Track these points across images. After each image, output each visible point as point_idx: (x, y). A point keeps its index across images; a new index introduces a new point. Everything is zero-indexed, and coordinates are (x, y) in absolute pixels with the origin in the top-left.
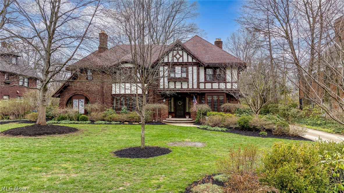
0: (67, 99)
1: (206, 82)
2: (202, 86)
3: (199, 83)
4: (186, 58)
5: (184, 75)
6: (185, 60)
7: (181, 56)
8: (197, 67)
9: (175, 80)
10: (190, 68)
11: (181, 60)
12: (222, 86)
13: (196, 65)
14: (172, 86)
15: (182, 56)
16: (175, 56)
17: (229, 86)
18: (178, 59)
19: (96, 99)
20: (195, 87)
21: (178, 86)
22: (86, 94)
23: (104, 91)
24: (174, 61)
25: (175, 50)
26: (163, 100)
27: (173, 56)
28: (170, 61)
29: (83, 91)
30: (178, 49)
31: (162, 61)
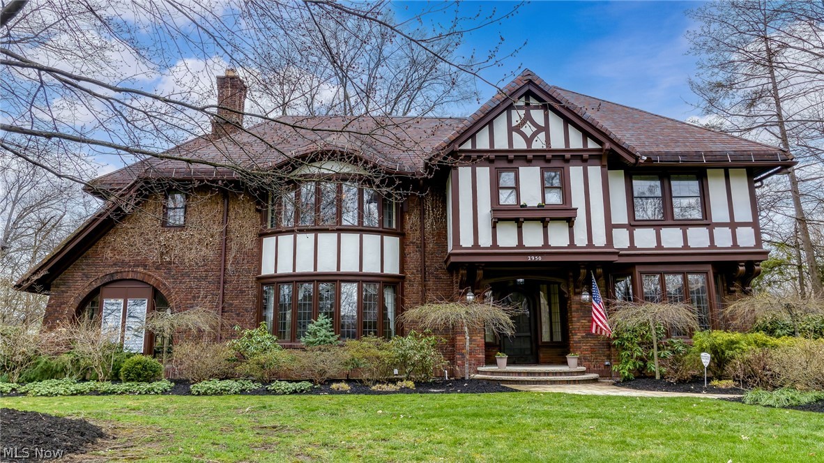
0: (81, 299)
1: (633, 224)
2: (621, 240)
3: (610, 227)
4: (558, 136)
5: (554, 198)
6: (558, 143)
7: (539, 129)
8: (603, 166)
9: (518, 217)
10: (575, 172)
11: (539, 144)
12: (698, 238)
13: (597, 161)
14: (507, 238)
15: (546, 129)
16: (517, 129)
17: (723, 239)
18: (529, 141)
19: (194, 297)
20: (600, 240)
21: (533, 237)
22: (157, 277)
23: (229, 267)
24: (516, 147)
25: (520, 108)
26: (465, 294)
27: (511, 129)
28: (501, 143)
29: (145, 266)
30: (527, 104)
31: (468, 146)
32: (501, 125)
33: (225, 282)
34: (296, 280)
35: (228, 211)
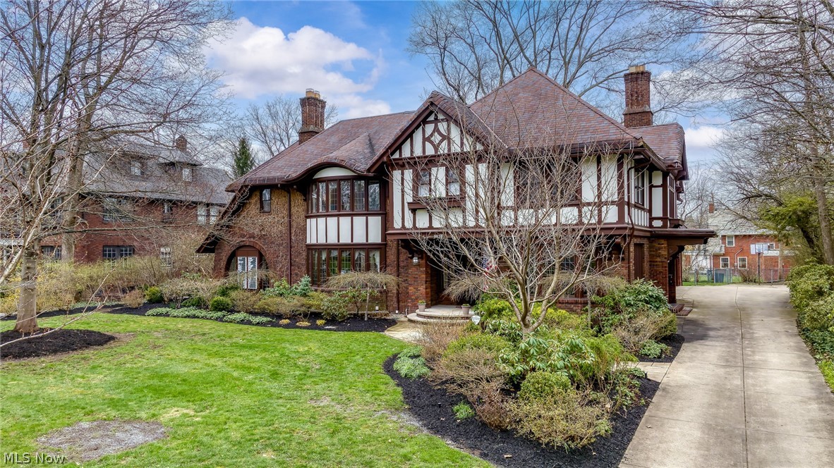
0: (228, 257)
1: (519, 206)
4: (458, 142)
5: (455, 190)
6: (456, 148)
7: (444, 137)
8: (488, 163)
10: (469, 169)
11: (443, 149)
14: (423, 221)
16: (429, 139)
18: (436, 147)
22: (260, 244)
23: (293, 238)
24: (427, 153)
25: (431, 122)
26: (412, 258)
27: (425, 140)
28: (418, 152)
29: (254, 238)
30: (436, 119)
31: (397, 156)
32: (418, 136)
33: (291, 247)
34: (329, 248)
35: (290, 201)
